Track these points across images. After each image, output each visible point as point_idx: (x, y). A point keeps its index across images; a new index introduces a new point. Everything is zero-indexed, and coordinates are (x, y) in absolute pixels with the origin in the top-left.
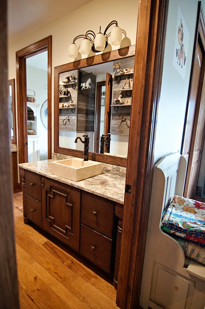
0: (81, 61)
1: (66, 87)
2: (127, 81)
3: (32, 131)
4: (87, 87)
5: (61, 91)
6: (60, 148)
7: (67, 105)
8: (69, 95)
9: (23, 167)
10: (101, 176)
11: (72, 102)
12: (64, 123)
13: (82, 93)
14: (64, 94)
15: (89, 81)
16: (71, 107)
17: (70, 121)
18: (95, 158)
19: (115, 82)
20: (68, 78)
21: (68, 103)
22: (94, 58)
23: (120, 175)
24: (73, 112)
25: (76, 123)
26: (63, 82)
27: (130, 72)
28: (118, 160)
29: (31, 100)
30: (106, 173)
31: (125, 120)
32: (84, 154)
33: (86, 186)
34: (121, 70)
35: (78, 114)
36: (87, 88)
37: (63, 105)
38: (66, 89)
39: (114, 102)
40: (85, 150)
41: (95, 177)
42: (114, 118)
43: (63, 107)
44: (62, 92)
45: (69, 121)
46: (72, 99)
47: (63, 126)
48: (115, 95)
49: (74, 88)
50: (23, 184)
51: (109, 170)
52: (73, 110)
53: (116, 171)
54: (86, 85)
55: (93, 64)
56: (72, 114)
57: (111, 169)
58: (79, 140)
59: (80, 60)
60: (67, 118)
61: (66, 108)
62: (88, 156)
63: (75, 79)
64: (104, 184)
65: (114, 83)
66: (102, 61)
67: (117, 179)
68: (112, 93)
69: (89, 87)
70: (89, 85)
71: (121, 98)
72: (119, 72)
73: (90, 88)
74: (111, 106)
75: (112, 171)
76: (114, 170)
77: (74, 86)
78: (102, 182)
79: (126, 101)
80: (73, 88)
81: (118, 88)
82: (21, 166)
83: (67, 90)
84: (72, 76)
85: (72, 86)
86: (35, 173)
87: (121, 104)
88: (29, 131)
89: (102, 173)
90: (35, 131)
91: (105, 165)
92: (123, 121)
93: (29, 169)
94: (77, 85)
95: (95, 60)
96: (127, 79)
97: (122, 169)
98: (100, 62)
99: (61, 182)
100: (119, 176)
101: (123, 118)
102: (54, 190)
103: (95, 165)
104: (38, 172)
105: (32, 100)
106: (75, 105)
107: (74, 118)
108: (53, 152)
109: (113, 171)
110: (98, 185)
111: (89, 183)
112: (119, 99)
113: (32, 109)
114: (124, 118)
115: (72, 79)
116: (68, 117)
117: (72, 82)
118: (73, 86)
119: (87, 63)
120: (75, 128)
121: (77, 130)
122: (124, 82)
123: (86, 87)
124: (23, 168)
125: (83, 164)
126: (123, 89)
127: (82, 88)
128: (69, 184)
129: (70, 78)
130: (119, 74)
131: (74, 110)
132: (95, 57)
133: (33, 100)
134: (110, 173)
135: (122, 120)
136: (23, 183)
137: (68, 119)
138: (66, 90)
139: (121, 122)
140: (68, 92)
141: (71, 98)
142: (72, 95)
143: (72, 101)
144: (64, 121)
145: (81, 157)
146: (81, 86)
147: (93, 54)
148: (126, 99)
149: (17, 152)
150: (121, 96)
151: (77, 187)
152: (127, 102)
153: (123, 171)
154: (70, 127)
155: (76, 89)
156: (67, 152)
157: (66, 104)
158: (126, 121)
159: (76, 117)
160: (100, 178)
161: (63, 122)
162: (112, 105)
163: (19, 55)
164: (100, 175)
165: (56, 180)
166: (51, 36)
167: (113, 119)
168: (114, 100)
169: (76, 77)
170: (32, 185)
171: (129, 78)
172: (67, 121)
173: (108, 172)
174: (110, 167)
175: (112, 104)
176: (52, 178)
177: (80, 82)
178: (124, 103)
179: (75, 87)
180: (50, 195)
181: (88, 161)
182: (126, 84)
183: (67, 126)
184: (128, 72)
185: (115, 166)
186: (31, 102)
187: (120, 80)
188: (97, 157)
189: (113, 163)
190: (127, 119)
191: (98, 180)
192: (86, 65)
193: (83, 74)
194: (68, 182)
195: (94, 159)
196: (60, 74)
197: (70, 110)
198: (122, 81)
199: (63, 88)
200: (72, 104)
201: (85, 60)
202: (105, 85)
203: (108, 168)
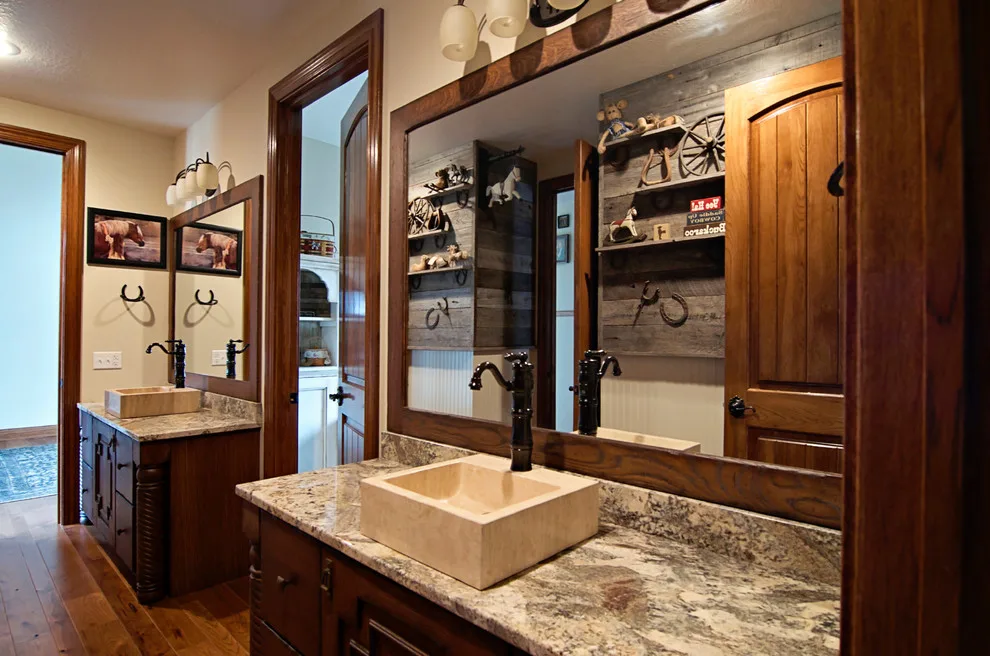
0: (489, 69)
1: (438, 203)
2: (654, 157)
3: (320, 354)
4: (507, 197)
5: (421, 218)
6: (412, 412)
7: (441, 260)
8: (446, 228)
9: (255, 498)
10: (599, 548)
11: (457, 251)
12: (432, 322)
13: (489, 217)
14: (431, 227)
15: (514, 174)
16: (453, 266)
17: (452, 315)
18: (561, 456)
19: (610, 167)
20: (444, 174)
21: (445, 254)
22: (542, 46)
23: (690, 542)
24: (461, 281)
25: (473, 318)
26: (427, 186)
27: (662, 125)
28: (678, 464)
29: (320, 248)
30: (620, 530)
31: (656, 297)
32: (510, 436)
33: (535, 624)
34: (627, 124)
35: (479, 290)
36: (506, 200)
37: (427, 261)
38: (437, 209)
39: (608, 237)
40: (515, 420)
41: (572, 555)
42: (611, 292)
43: (427, 267)
44: (425, 218)
45: (448, 314)
46: (458, 240)
47: (428, 333)
48: (612, 211)
49: (463, 202)
50: (254, 574)
51: (634, 516)
52: (462, 277)
53: (670, 521)
54: (504, 189)
55: (539, 69)
56: (457, 291)
57: (642, 511)
58: (487, 375)
59: (486, 67)
60: (439, 304)
61: (437, 270)
62: (531, 450)
63: (465, 173)
64: (631, 604)
65: (606, 172)
66: (576, 52)
67: (687, 570)
68: (600, 205)
69: (514, 197)
70: (516, 189)
71: (635, 218)
72: (623, 131)
73: (518, 197)
74: (597, 249)
75: (646, 519)
76: (655, 514)
77: (464, 196)
78: (616, 592)
79: (656, 227)
80: (459, 203)
81: (618, 187)
82: (248, 491)
83: (440, 211)
84: (455, 167)
85: (455, 199)
86: (296, 529)
87: (637, 240)
88: (311, 354)
89: (602, 532)
90: (329, 354)
91: (612, 489)
92: (646, 303)
93: (276, 510)
94: (474, 190)
95: (545, 53)
96: (652, 151)
97: (701, 511)
98: (567, 56)
99: (407, 585)
100: (686, 548)
101: (645, 292)
102: (373, 623)
103: (567, 496)
104: (307, 526)
105: (324, 249)
106: (468, 259)
107: (463, 303)
108: (385, 431)
109: (655, 520)
110: (600, 613)
111: (547, 600)
112: (629, 222)
113: (323, 279)
114: (652, 289)
115: (457, 175)
116: (445, 299)
117: (455, 184)
118: (459, 197)
119: (514, 73)
120: (469, 337)
121: (475, 346)
122: (642, 164)
123: (503, 197)
124: (253, 501)
125: (508, 489)
126: (640, 186)
127: (492, 200)
128: (447, 604)
129: (451, 173)
130: (623, 138)
131: (466, 276)
132: (545, 42)
133: (328, 249)
134: (637, 529)
135: (642, 299)
136: (252, 569)
137: (444, 306)
138: (437, 212)
139: (640, 307)
140: (444, 218)
141: (454, 236)
142: (455, 226)
143: (457, 245)
144: (432, 315)
145: (495, 450)
146: (488, 194)
147: (536, 34)
148: (652, 221)
149: (259, 429)
150: (635, 212)
151: (485, 627)
152: (660, 232)
153: (709, 520)
154: (452, 333)
155: (469, 205)
156: (440, 427)
157: (436, 259)
158: (661, 300)
159: (473, 298)
160: (599, 562)
161: (427, 318)
162: (600, 248)
163: (278, 98)
164: (591, 545)
165: (382, 571)
166: (381, 12)
167: (606, 297)
168: (606, 229)
169: (470, 166)
170: (284, 582)
171: (659, 148)
172: (442, 314)
173: (626, 524)
174: (636, 498)
175: (600, 243)
176: (365, 563)
177: (483, 182)
178: (646, 236)
179: (467, 201)
180: (359, 642)
181: (530, 469)
182: (649, 168)
183: (441, 331)
184: (655, 128)
185: (662, 497)
186: (320, 254)
187: (628, 157)
188: (569, 452)
189: (647, 478)
190: (661, 294)
191: (592, 573)
192: (509, 80)
193: (491, 156)
194: (438, 591)
195: (556, 463)
196: (410, 134)
197: (451, 279)
198: (633, 161)
199: (426, 206)
200: (458, 255)
201: (507, 63)
202: (572, 189)
203: (625, 503)
